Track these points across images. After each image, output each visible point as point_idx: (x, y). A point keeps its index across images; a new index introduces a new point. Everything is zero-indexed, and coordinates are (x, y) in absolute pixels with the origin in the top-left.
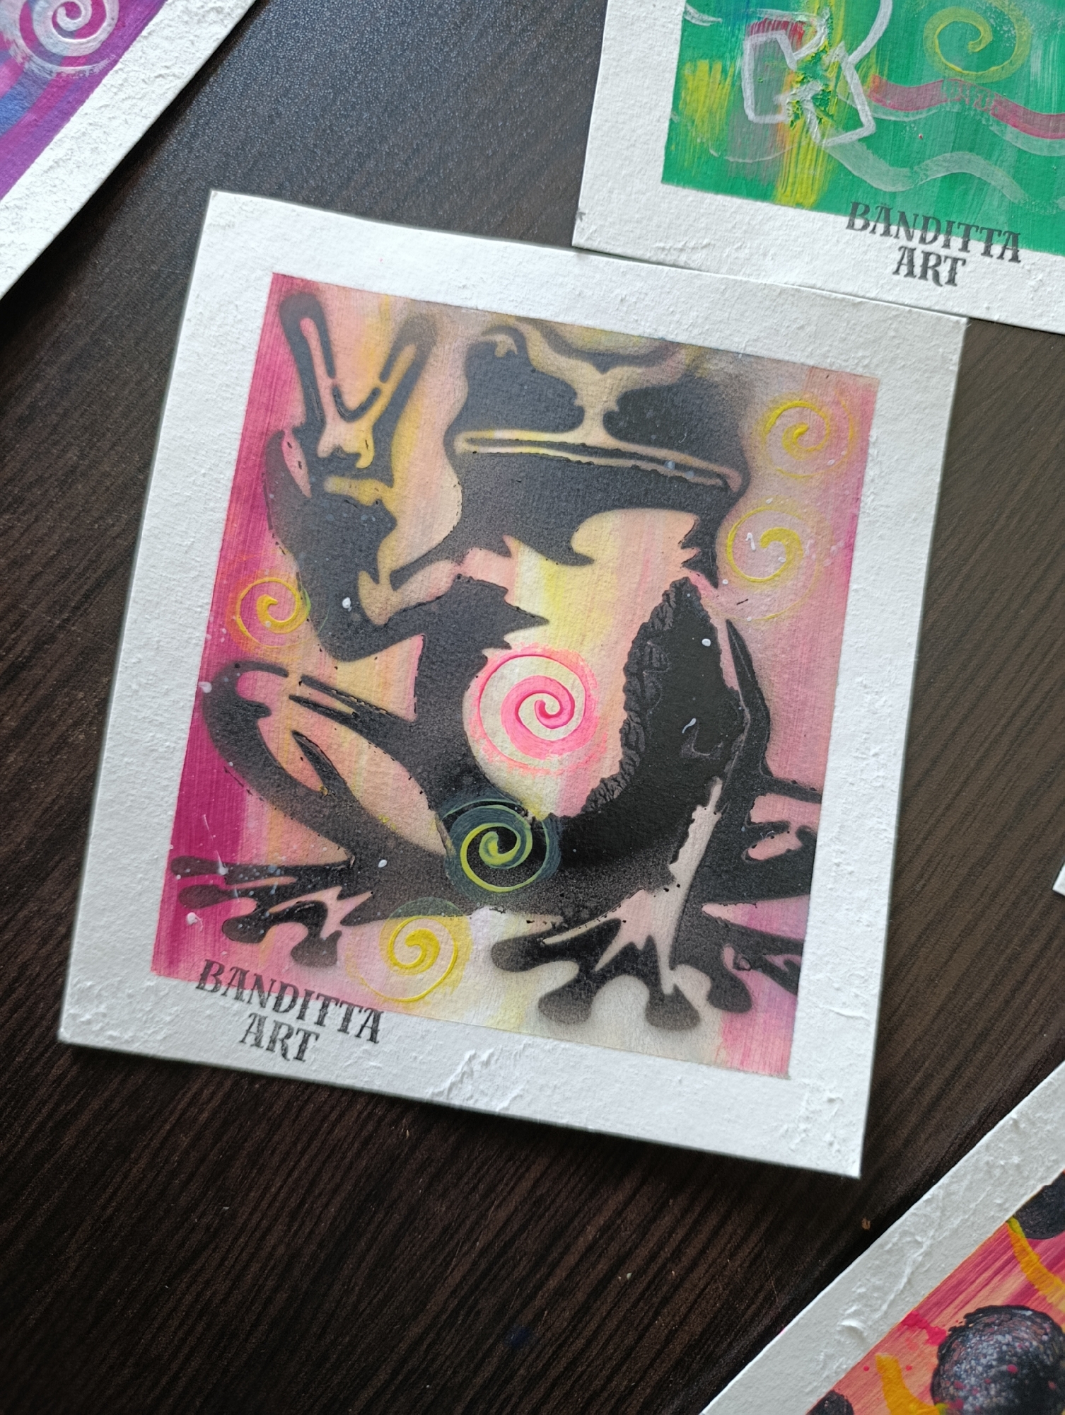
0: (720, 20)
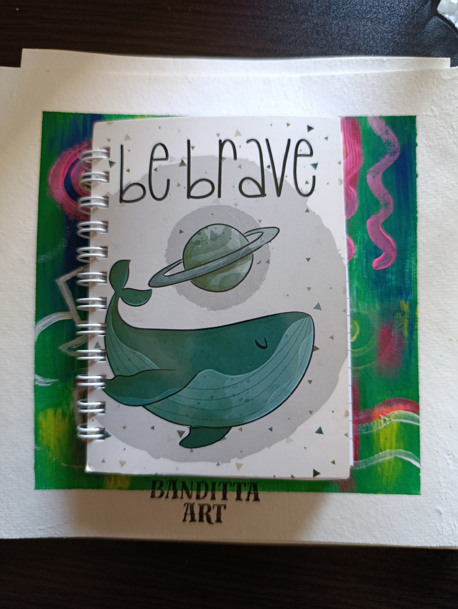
0: (57, 380)
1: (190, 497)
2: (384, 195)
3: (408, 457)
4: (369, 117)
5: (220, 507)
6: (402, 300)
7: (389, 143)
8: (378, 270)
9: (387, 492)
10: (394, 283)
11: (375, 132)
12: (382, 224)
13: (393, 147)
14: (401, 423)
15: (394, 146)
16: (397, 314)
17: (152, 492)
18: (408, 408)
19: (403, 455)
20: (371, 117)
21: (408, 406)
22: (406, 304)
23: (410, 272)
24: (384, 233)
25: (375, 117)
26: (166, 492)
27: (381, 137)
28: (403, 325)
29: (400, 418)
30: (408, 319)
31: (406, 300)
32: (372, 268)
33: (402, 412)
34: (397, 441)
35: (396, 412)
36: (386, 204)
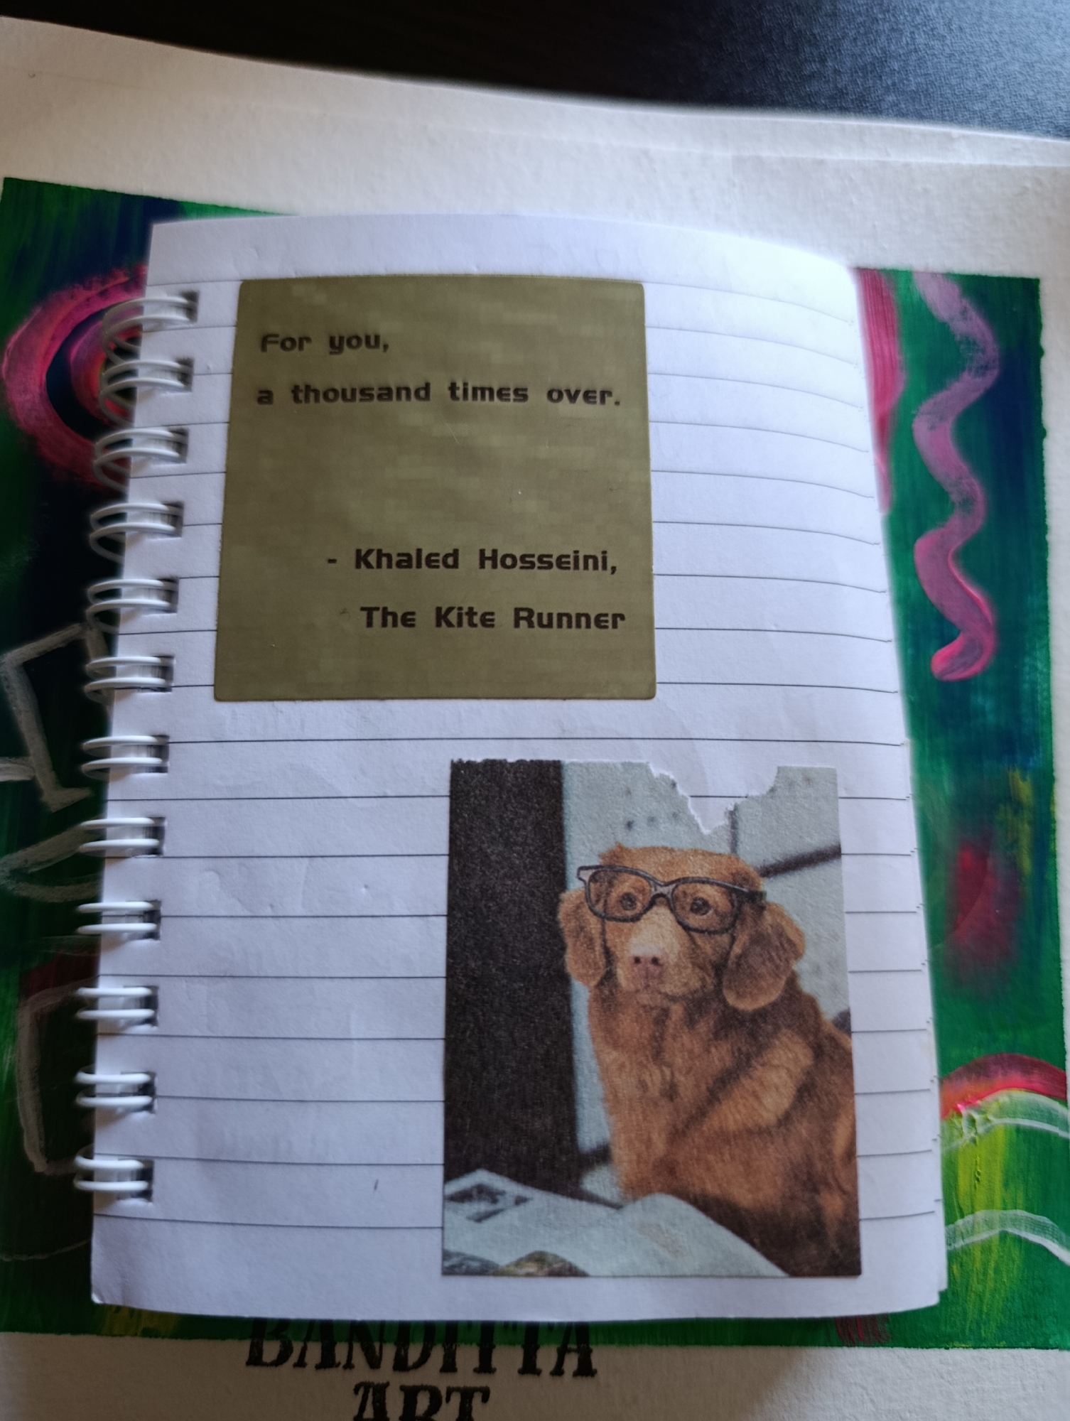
1: (374, 1362)
2: (961, 478)
3: (1038, 1233)
4: (917, 273)
5: (471, 1398)
6: (1014, 770)
7: (970, 342)
8: (948, 683)
9: (979, 1343)
10: (991, 719)
11: (935, 313)
12: (957, 556)
13: (980, 354)
14: (1018, 1129)
15: (984, 351)
16: (1002, 807)
17: (252, 1346)
18: (1036, 1085)
19: (1026, 1227)
20: (922, 273)
21: (1036, 1078)
22: (1024, 779)
23: (1034, 691)
24: (961, 580)
25: (934, 275)
26: (297, 1347)
27: (949, 327)
28: (1015, 843)
29: (1014, 1114)
30: (1030, 823)
31: (1024, 769)
32: (932, 674)
33: (1021, 1096)
34: (1006, 1185)
35: (1004, 1097)
36: (967, 503)
